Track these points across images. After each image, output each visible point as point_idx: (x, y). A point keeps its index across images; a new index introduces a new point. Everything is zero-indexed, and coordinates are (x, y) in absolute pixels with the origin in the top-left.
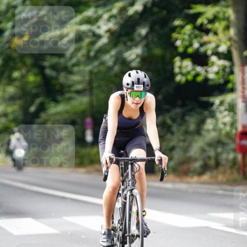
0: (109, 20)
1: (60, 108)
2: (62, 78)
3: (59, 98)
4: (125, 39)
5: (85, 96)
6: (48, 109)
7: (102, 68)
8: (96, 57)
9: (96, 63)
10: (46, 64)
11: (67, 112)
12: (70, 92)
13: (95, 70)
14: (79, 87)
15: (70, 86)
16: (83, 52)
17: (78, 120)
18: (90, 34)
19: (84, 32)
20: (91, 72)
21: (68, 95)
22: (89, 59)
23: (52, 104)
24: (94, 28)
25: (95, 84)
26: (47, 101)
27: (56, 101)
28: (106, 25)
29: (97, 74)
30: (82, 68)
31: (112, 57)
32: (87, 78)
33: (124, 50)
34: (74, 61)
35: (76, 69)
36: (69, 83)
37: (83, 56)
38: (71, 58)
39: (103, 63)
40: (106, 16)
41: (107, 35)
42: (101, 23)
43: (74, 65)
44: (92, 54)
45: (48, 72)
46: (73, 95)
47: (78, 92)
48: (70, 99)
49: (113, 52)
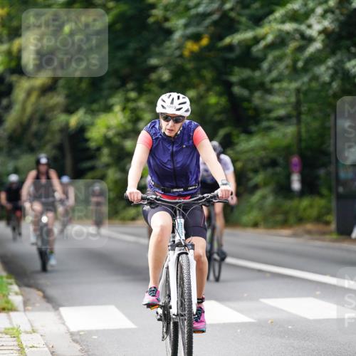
0: (323, 16)
1: (255, 141)
2: (257, 98)
3: (253, 128)
4: (348, 43)
5: (290, 125)
6: (237, 144)
7: (314, 84)
8: (305, 69)
9: (306, 79)
10: (234, 79)
11: (264, 148)
12: (269, 119)
13: (304, 88)
14: (282, 112)
15: (269, 111)
16: (288, 61)
17: (281, 160)
18: (297, 36)
19: (288, 33)
20: (298, 91)
21: (265, 124)
22: (295, 71)
23: (243, 137)
24: (303, 27)
25: (304, 108)
26: (235, 132)
27: (249, 133)
28: (319, 23)
29: (306, 93)
30: (285, 85)
31: (328, 68)
32: (293, 99)
33: (345, 60)
34: (274, 74)
35: (276, 86)
36: (267, 105)
37: (287, 67)
38: (270, 71)
39: (315, 78)
40: (319, 10)
41: (322, 37)
42: (312, 20)
43: (273, 81)
44: (300, 64)
45: (237, 90)
46: (272, 123)
47: (280, 119)
48: (269, 129)
49: (330, 63)
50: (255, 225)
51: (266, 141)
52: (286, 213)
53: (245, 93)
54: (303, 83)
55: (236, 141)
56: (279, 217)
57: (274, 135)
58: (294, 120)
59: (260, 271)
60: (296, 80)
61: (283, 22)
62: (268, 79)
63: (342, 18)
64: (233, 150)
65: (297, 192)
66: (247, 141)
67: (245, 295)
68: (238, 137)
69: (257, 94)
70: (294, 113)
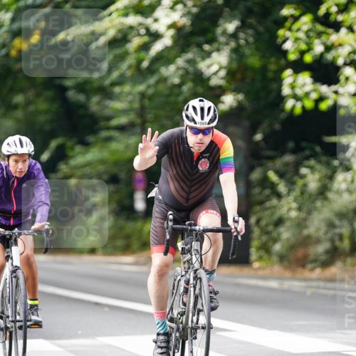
0: (172, 8)
1: (93, 155)
2: (94, 103)
3: (91, 139)
4: (201, 39)
5: (134, 135)
6: (72, 157)
7: (161, 87)
8: (151, 70)
9: (152, 81)
10: (68, 83)
11: (102, 162)
12: (108, 128)
13: (150, 91)
14: (123, 120)
15: (109, 118)
16: (131, 60)
17: (123, 176)
18: (143, 31)
19: (131, 28)
20: (143, 95)
21: (104, 134)
22: (141, 73)
23: (78, 148)
24: (149, 21)
25: (149, 116)
26: (69, 144)
27: (86, 144)
28: (167, 16)
29: (151, 98)
30: (127, 88)
31: (178, 68)
32: (136, 105)
33: (199, 59)
34: (115, 75)
35: (117, 89)
36: (107, 112)
37: (130, 67)
38: (110, 71)
39: (164, 80)
41: (172, 32)
42: (159, 13)
43: (114, 84)
44: (145, 64)
45: (71, 94)
46: (112, 133)
47: (121, 128)
48: (109, 139)
49: (180, 62)
50: (93, 251)
51: (105, 154)
52: (128, 237)
53: (81, 98)
54: (149, 87)
55: (70, 153)
56: (120, 243)
57: (114, 146)
58: (138, 130)
59: (97, 304)
60: (141, 83)
61: (126, 15)
62: (107, 82)
63: (195, 10)
64: (67, 164)
65: (141, 212)
66: (83, 154)
67: (80, 332)
68: (72, 149)
69: (95, 99)
70: (138, 121)
